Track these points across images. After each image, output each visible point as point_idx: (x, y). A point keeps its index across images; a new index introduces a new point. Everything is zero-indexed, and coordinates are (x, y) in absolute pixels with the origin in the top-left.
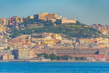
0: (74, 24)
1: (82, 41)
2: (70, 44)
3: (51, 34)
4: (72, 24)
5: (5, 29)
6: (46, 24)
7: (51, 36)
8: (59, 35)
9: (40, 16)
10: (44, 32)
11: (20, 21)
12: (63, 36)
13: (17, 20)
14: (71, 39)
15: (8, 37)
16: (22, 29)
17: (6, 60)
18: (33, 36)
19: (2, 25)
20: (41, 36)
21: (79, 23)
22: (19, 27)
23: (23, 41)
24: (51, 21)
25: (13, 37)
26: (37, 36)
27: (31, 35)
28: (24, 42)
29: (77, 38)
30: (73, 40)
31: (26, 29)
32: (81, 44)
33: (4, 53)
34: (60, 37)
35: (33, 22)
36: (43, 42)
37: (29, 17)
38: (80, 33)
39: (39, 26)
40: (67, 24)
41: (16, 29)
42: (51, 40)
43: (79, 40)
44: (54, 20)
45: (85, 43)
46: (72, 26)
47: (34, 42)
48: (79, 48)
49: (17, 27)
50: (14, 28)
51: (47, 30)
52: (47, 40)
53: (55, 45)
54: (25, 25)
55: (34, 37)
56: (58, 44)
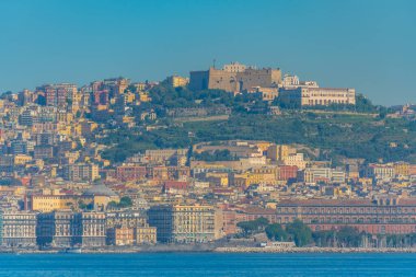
0: (350, 107)
1: (385, 172)
2: (342, 185)
3: (263, 146)
4: (341, 106)
5: (79, 129)
6: (241, 109)
7: (265, 153)
8: (294, 151)
9: (214, 75)
10: (236, 138)
11: (138, 97)
12: (310, 152)
13: (125, 91)
14: (342, 164)
15: (99, 158)
16: (148, 128)
17: (129, 246)
18: (196, 153)
19: (68, 111)
20: (227, 152)
21: (365, 101)
22: (135, 121)
23: (158, 175)
24: (258, 95)
25: (119, 158)
26: (212, 153)
27: (185, 151)
28: (165, 175)
29: (362, 161)
30: (347, 168)
31: (166, 127)
32: (379, 183)
33: (118, 221)
34: (300, 156)
35: (190, 100)
36: (236, 176)
37: (169, 81)
38: (373, 141)
39: (214, 114)
40: (323, 108)
41: (123, 126)
42: (264, 171)
43: (372, 168)
44: (269, 94)
45: (395, 180)
46: (344, 116)
47: (201, 177)
48: (394, 201)
49: (126, 118)
50: (114, 123)
51: (246, 129)
52: (250, 170)
53: (285, 189)
54: (159, 113)
55: (199, 157)
56: (294, 185)
